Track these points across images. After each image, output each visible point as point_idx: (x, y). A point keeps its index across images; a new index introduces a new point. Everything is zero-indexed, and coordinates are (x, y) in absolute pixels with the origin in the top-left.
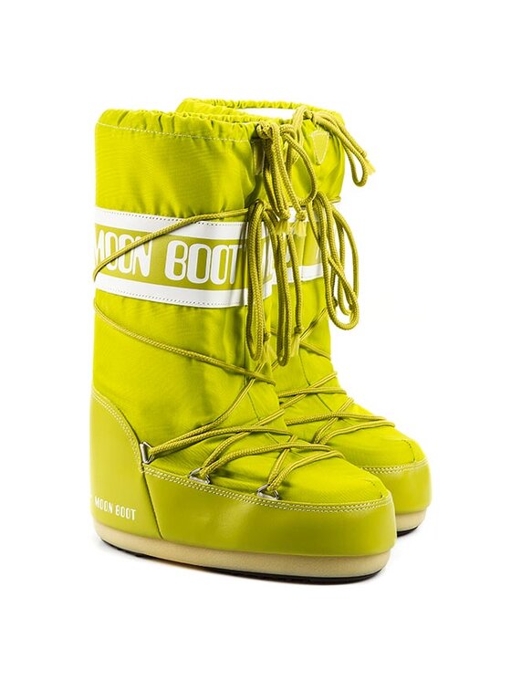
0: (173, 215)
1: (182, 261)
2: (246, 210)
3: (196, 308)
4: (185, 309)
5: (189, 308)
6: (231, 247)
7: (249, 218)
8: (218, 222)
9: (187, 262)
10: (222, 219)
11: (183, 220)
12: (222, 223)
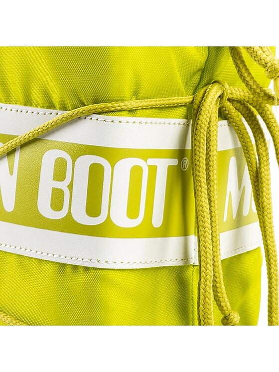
0: (51, 106)
1: (63, 185)
2: (188, 99)
3: (87, 269)
4: (68, 269)
5: (75, 268)
6: (152, 162)
7: (193, 112)
8: (125, 118)
9: (70, 187)
10: (132, 111)
11: (66, 113)
12: (131, 119)
